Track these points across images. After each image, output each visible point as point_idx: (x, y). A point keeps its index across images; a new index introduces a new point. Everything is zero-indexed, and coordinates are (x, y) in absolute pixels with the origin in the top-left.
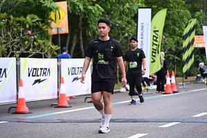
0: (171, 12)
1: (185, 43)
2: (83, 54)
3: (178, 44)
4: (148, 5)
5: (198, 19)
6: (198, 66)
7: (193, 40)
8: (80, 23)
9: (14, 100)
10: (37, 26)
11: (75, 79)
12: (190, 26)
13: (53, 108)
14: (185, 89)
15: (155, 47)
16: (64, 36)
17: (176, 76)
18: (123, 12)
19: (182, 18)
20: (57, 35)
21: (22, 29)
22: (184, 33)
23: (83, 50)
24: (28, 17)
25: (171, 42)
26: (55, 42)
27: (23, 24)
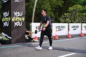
21: (82, 16)
24: (84, 13)
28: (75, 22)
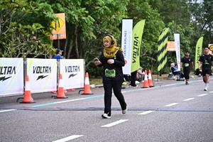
0: (148, 23)
1: (160, 48)
2: (78, 55)
3: (154, 48)
4: (130, 17)
5: (171, 28)
6: (170, 66)
7: (166, 45)
8: (76, 31)
9: (22, 92)
10: (41, 33)
11: (71, 76)
12: (164, 34)
13: (53, 99)
14: (160, 85)
15: (135, 50)
16: (63, 40)
17: (153, 74)
18: (110, 22)
19: (157, 27)
20: (57, 40)
21: (28, 35)
22: (159, 39)
23: (78, 52)
24: (33, 26)
25: (149, 46)
26: (55, 46)
27: (29, 31)
28: (6, 54)
